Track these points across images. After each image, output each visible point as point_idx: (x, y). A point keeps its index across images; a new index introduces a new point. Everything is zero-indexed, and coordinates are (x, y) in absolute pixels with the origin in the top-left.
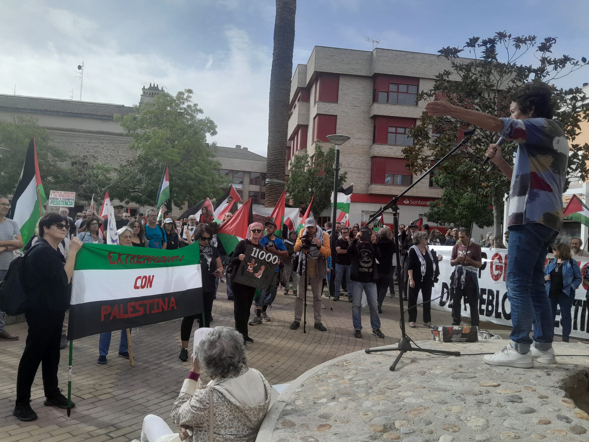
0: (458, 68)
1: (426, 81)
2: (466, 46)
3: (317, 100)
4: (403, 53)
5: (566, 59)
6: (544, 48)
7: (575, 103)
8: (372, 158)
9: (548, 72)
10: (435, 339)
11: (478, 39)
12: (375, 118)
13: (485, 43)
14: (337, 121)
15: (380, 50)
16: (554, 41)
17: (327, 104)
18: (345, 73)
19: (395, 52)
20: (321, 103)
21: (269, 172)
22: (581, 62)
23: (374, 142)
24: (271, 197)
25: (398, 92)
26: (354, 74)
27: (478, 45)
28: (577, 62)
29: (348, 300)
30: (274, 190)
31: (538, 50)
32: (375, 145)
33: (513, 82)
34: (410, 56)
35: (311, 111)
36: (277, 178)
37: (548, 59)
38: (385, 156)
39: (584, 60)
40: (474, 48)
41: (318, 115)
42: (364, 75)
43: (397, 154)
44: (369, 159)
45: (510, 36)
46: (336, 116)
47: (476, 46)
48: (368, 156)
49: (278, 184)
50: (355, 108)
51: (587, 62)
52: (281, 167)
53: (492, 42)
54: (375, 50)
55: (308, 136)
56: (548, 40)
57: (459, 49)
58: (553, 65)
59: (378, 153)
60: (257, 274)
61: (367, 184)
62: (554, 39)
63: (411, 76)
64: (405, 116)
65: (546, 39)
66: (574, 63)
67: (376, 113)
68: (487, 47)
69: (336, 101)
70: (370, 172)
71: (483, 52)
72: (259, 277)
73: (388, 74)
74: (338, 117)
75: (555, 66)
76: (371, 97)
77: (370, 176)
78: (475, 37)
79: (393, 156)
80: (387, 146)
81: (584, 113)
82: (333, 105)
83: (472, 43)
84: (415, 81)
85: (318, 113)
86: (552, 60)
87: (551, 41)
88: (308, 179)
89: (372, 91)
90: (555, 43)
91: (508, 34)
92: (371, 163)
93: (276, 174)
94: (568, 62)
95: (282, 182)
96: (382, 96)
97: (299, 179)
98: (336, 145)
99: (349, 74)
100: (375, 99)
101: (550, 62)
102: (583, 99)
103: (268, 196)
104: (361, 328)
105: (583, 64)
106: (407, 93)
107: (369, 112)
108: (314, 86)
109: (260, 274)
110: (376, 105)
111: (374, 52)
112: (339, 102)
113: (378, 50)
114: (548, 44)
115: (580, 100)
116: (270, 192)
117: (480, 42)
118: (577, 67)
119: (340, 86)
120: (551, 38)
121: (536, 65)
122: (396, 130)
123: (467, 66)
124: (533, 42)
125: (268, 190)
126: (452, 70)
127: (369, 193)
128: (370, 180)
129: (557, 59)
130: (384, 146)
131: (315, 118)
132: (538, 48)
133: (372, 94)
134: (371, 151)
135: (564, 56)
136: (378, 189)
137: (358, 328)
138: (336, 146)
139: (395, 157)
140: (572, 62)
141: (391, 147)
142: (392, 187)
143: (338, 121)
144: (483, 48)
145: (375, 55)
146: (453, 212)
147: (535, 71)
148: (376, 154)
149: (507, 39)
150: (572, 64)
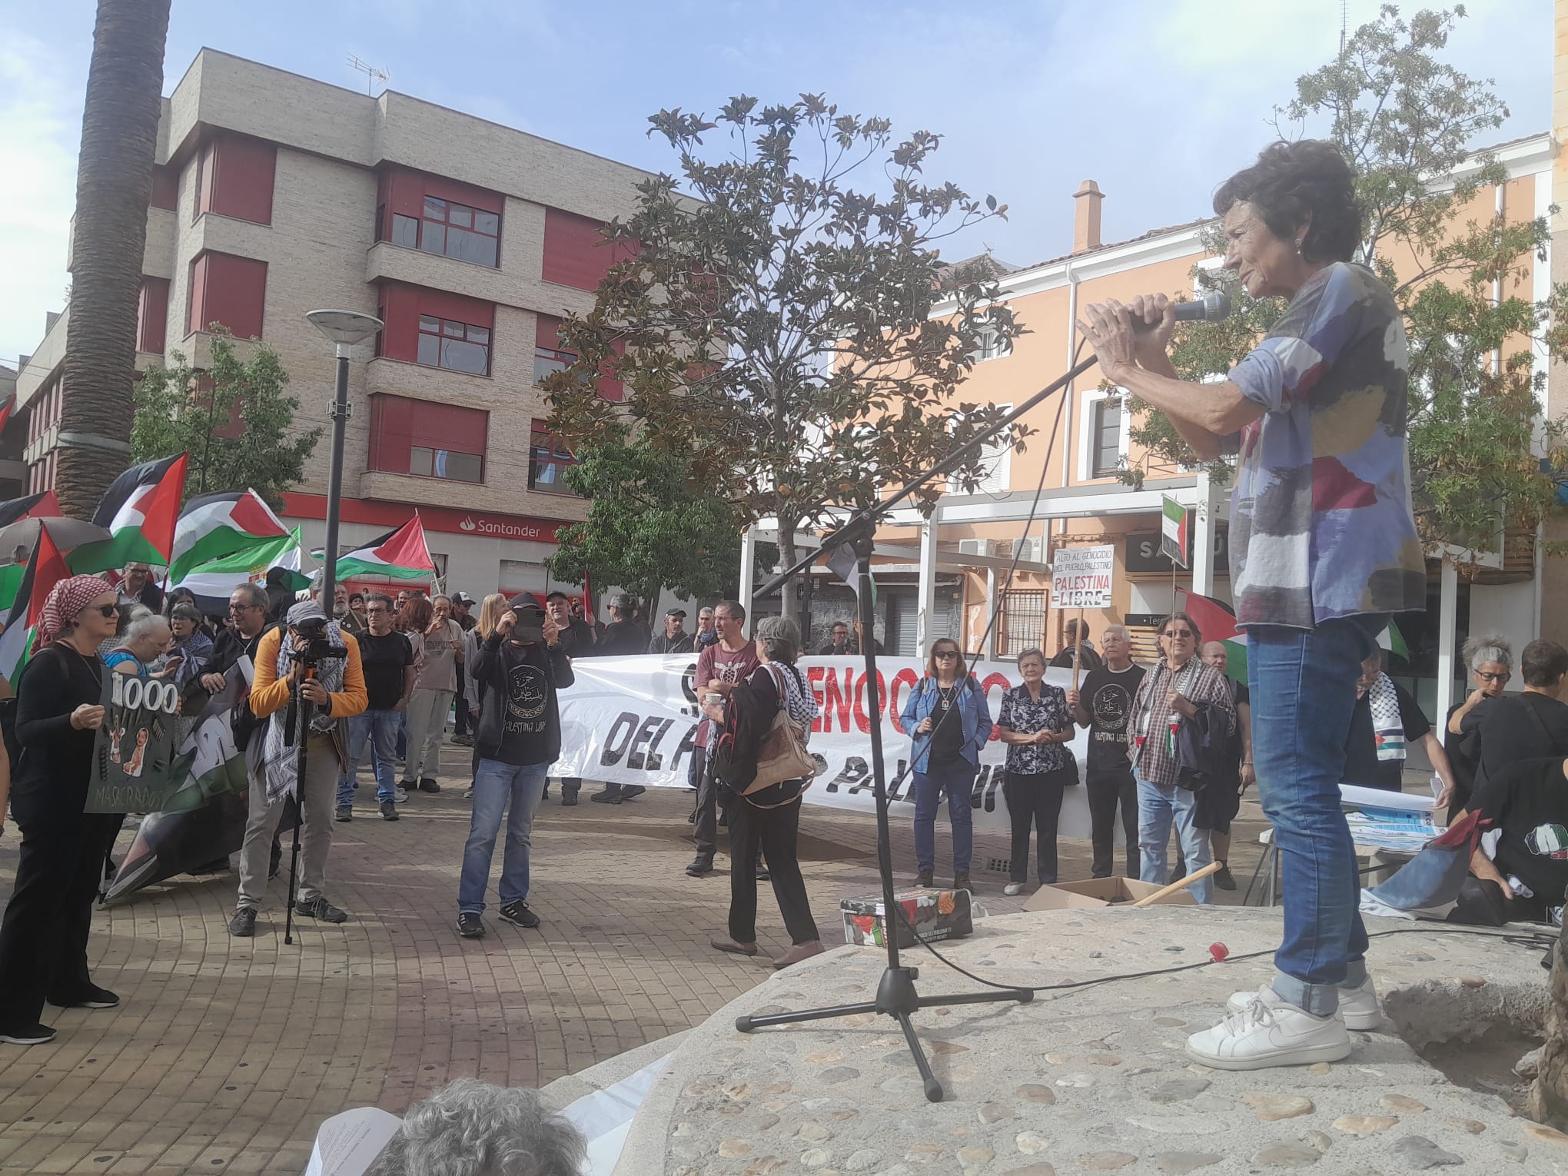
0: (697, 173)
1: (524, 205)
2: (722, 117)
3: (205, 205)
4: (462, 118)
5: (949, 195)
6: (907, 156)
7: (973, 303)
8: (372, 396)
9: (910, 219)
10: (859, 941)
11: (753, 101)
12: (382, 284)
13: (769, 117)
14: (269, 278)
15: (399, 99)
16: (933, 144)
17: (235, 225)
18: (296, 145)
19: (442, 112)
20: (217, 220)
21: (74, 410)
22: (983, 207)
23: (378, 353)
24: (78, 493)
25: (447, 223)
26: (323, 150)
27: (753, 119)
28: (976, 204)
29: (381, 815)
30: (92, 469)
31: (891, 160)
32: (383, 362)
33: (829, 232)
34: (482, 130)
35: (181, 237)
36: (102, 431)
37: (911, 186)
38: (410, 395)
39: (991, 202)
40: (742, 126)
41: (205, 252)
42: (351, 158)
43: (442, 393)
44: (363, 398)
45: (833, 111)
46: (266, 263)
47: (748, 120)
48: (360, 390)
49: (108, 452)
50: (324, 248)
51: (996, 210)
52: (118, 398)
53: (787, 117)
54: (385, 96)
55: (170, 312)
56: (920, 137)
57: (704, 121)
58: (920, 205)
59: (391, 385)
60: (131, 764)
61: (359, 469)
62: (935, 138)
63: (483, 185)
64: (465, 293)
65: (916, 135)
66: (968, 205)
67: (383, 273)
68: (774, 129)
69: (266, 220)
70: (365, 435)
71: (758, 142)
72: (137, 773)
73: (420, 168)
74: (270, 267)
75: (925, 206)
76: (372, 224)
77: (366, 448)
78: (749, 96)
79: (431, 398)
80: (416, 369)
81: (999, 329)
82: (257, 231)
83: (738, 110)
84: (491, 201)
85: (209, 247)
86: (918, 190)
87: (929, 141)
88: (192, 442)
89: (374, 209)
90: (935, 148)
91: (828, 104)
92: (368, 410)
93: (100, 418)
94: (955, 203)
95: (120, 445)
96: (402, 226)
97: (165, 440)
98: (337, 342)
99: (306, 147)
100: (382, 233)
101: (913, 196)
102: (993, 294)
103: (69, 489)
104: (483, 906)
105: (987, 211)
106: (472, 229)
107: (364, 266)
108: (195, 166)
109: (137, 763)
110: (384, 250)
111: (383, 101)
112: (273, 224)
113: (393, 96)
114: (920, 148)
115: (987, 297)
116: (75, 476)
117: (756, 112)
118: (974, 217)
119: (277, 178)
120: (928, 134)
121: (885, 197)
122: (441, 329)
123: (718, 171)
124: (885, 136)
125: (69, 468)
126: (678, 173)
127: (363, 495)
128: (365, 457)
129: (929, 191)
130: (406, 367)
131: (194, 262)
132: (893, 155)
133: (373, 217)
134: (369, 377)
135: (947, 184)
136: (387, 486)
137: (473, 906)
138: (338, 346)
139: (438, 400)
140: (964, 205)
141: (427, 371)
142: (429, 483)
143: (271, 280)
144: (765, 130)
145: (384, 110)
146: (617, 555)
147: (881, 211)
148: (384, 387)
149: (825, 115)
150: (963, 209)
